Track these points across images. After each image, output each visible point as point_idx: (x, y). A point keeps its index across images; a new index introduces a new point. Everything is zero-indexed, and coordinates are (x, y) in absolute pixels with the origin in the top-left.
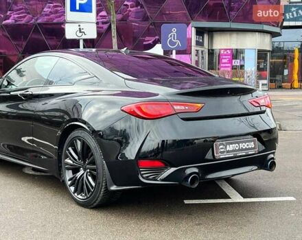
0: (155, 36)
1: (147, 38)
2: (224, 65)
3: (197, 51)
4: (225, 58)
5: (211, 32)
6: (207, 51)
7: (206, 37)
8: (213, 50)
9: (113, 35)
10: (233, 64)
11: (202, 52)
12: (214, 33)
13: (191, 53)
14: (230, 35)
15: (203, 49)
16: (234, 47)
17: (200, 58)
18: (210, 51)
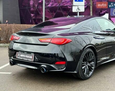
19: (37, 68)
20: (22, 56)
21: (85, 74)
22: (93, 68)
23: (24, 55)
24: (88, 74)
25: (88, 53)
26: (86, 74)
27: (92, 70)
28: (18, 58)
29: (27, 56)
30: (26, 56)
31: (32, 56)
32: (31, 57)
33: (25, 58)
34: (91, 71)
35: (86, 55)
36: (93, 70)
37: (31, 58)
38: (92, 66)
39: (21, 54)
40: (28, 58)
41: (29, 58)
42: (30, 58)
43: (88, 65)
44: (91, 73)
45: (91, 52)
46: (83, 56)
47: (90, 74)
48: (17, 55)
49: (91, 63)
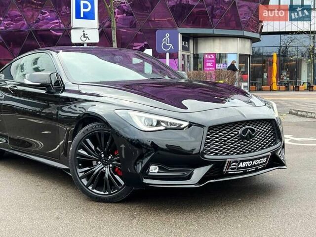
0: (143, 42)
1: (135, 44)
3: (183, 56)
4: (209, 62)
5: (196, 38)
6: (192, 56)
7: (191, 43)
8: (197, 55)
10: (217, 68)
12: (199, 38)
14: (214, 40)
15: (189, 54)
16: (217, 51)
17: (186, 62)
18: (195, 56)
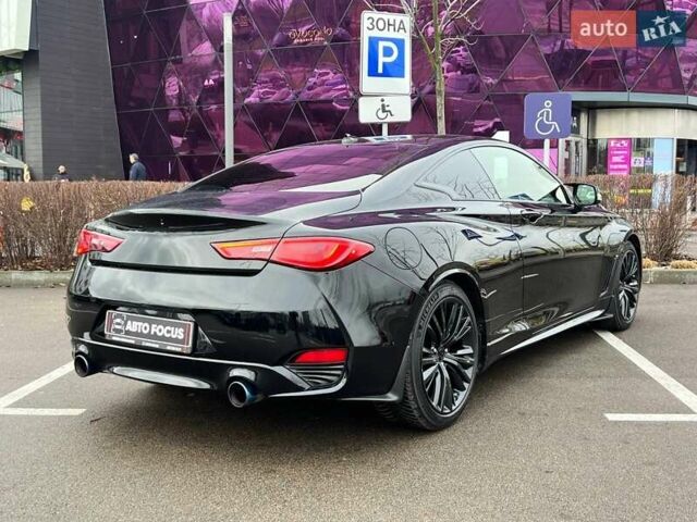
0: (492, 119)
1: (476, 123)
2: (616, 167)
3: (568, 143)
4: (617, 155)
5: (592, 109)
6: (584, 142)
7: (584, 118)
8: (595, 141)
9: (438, 115)
10: (633, 165)
11: (577, 143)
12: (598, 111)
13: (557, 147)
14: (627, 113)
15: (578, 139)
16: (635, 135)
17: (574, 154)
18: (591, 142)
19: (206, 386)
20: (133, 326)
21: (435, 404)
22: (469, 373)
23: (146, 325)
24: (449, 401)
25: (448, 305)
26: (439, 404)
27: (466, 385)
28: (114, 338)
29: (161, 327)
30: (155, 329)
31: (181, 330)
32: (179, 333)
33: (149, 336)
34: (463, 389)
35: (438, 313)
36: (468, 381)
37: (181, 337)
38: (467, 366)
39: (129, 318)
40: (163, 338)
41: (170, 340)
42: (174, 337)
43: (445, 362)
44: (461, 397)
45: (461, 302)
46: (423, 322)
47: (457, 403)
48: (111, 323)
49: (460, 352)
